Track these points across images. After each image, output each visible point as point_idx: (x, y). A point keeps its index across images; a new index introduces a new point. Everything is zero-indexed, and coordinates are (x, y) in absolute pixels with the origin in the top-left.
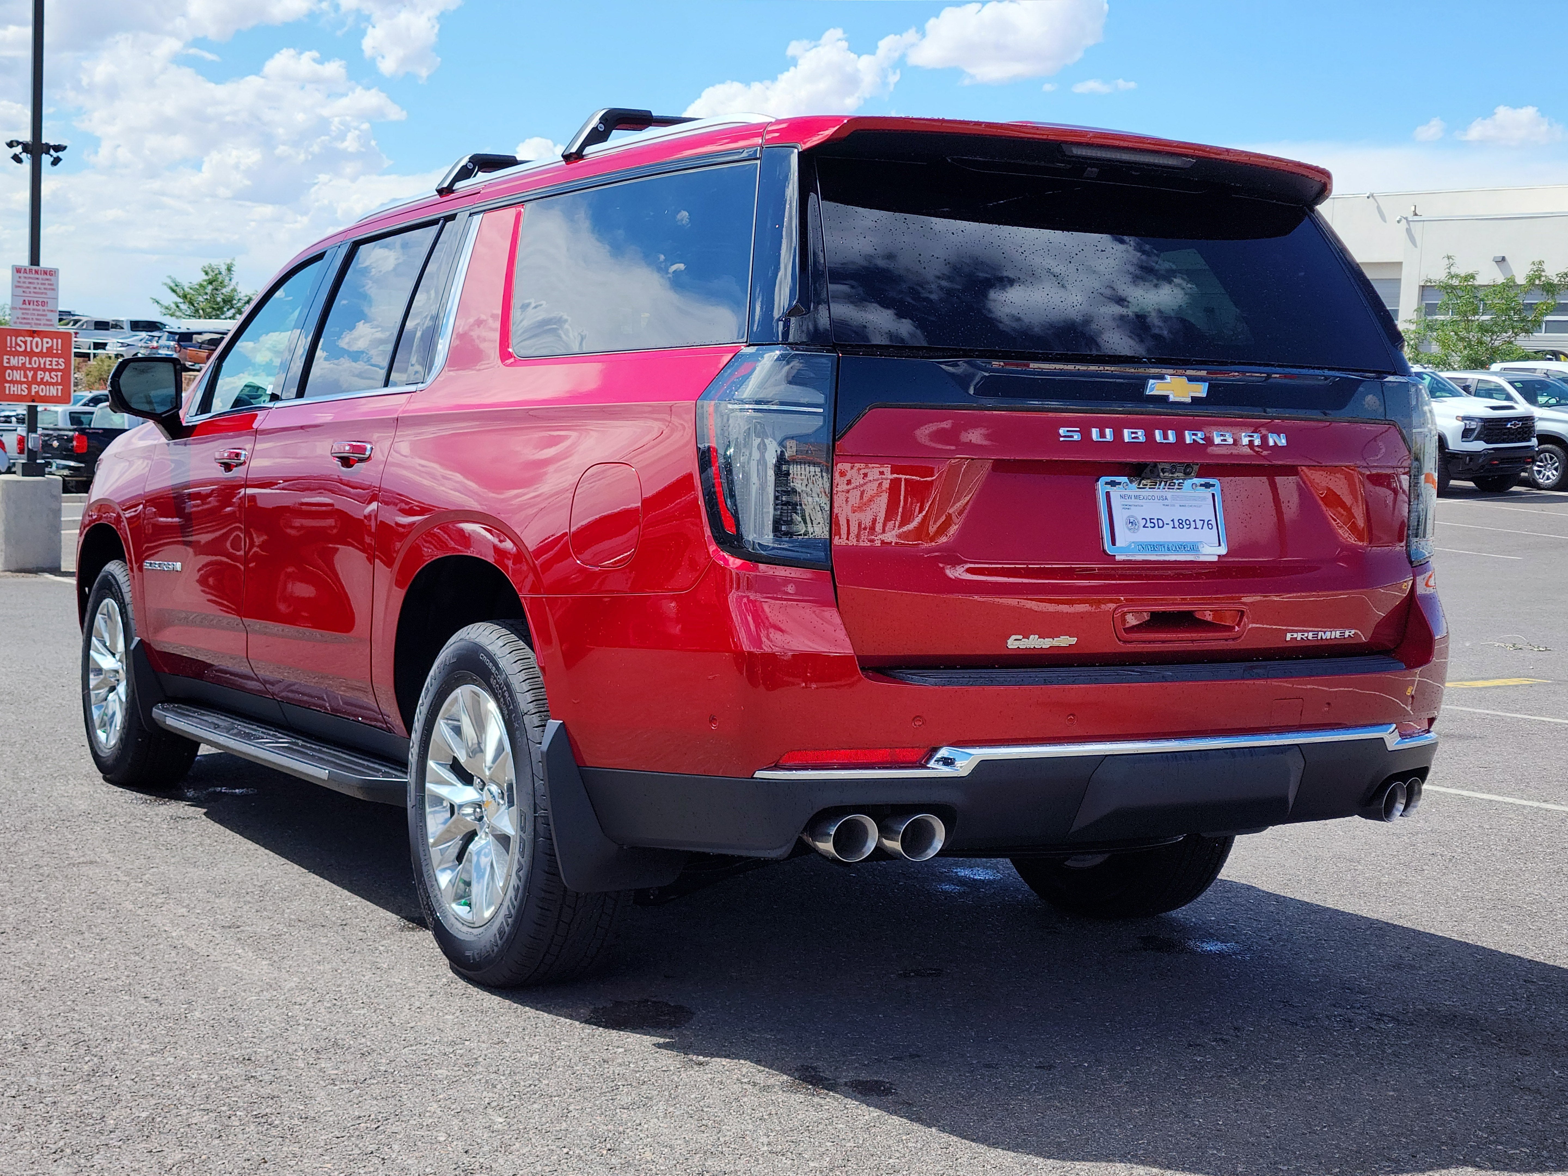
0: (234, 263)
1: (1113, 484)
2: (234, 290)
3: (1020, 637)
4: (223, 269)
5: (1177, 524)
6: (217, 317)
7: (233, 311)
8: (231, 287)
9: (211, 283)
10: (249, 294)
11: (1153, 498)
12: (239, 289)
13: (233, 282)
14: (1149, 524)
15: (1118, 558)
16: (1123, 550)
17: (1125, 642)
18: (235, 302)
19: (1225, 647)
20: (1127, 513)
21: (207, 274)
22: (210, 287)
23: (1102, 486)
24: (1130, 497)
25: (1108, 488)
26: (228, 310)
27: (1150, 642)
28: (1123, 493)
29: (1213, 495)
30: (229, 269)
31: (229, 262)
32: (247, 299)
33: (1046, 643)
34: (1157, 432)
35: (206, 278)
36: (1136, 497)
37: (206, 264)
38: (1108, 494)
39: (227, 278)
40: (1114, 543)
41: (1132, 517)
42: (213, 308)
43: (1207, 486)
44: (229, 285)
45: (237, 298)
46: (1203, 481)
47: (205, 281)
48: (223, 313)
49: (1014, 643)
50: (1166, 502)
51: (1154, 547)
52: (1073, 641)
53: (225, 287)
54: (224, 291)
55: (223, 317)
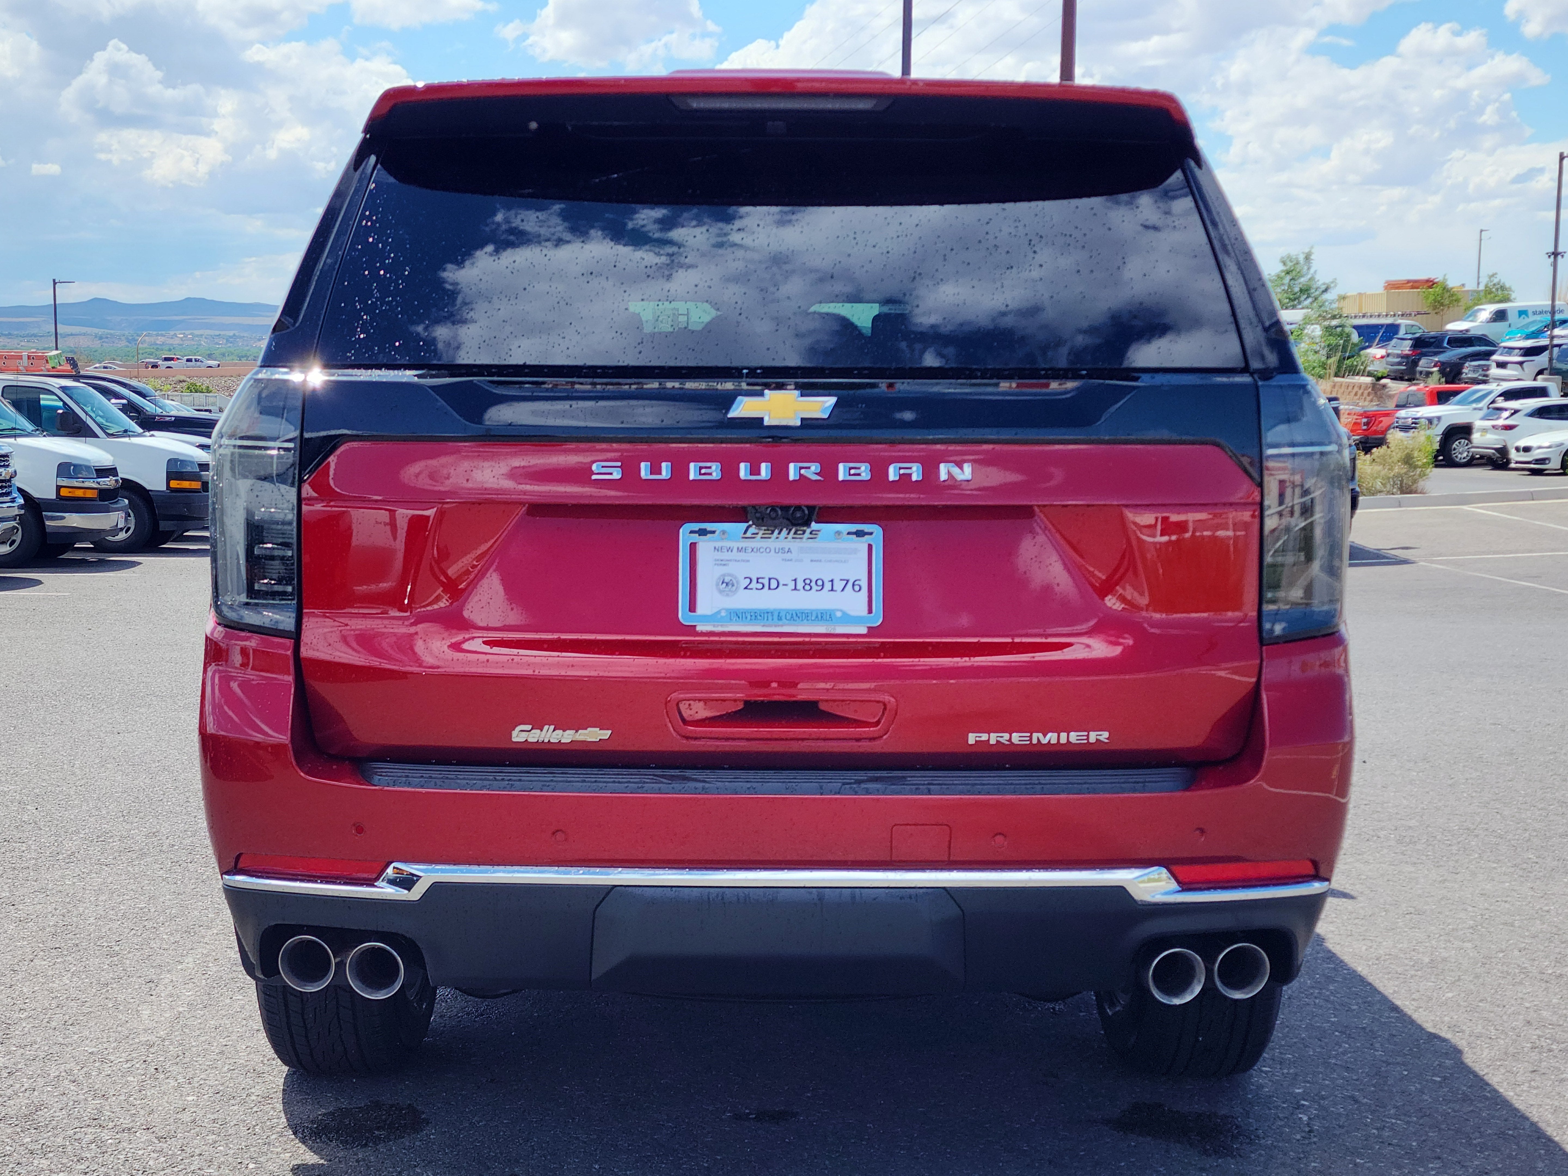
0: (1313, 251)
1: (703, 532)
2: (1311, 279)
3: (529, 727)
4: (1301, 258)
5: (800, 585)
6: (1294, 307)
7: (1310, 300)
8: (1309, 276)
9: (1288, 273)
10: (1327, 281)
11: (768, 550)
12: (1317, 277)
13: (1312, 271)
14: (754, 585)
15: (699, 628)
16: (706, 619)
17: (687, 738)
18: (1312, 291)
19: (855, 750)
20: (720, 571)
21: (1285, 264)
22: (1288, 278)
23: (686, 534)
24: (730, 549)
25: (695, 538)
26: (1306, 299)
27: (727, 739)
28: (718, 544)
29: (870, 547)
30: (1308, 258)
31: (1307, 250)
32: (1323, 287)
33: (567, 737)
34: (742, 466)
35: (1284, 268)
36: (739, 550)
37: (1284, 254)
38: (693, 547)
39: (1306, 268)
40: (692, 608)
41: (729, 575)
42: (1290, 299)
43: (860, 534)
44: (1307, 274)
45: (1315, 286)
46: (854, 527)
47: (1282, 271)
48: (1300, 303)
49: (522, 735)
50: (788, 556)
51: (756, 615)
52: (606, 734)
53: (1302, 276)
54: (1302, 280)
55: (1300, 306)
